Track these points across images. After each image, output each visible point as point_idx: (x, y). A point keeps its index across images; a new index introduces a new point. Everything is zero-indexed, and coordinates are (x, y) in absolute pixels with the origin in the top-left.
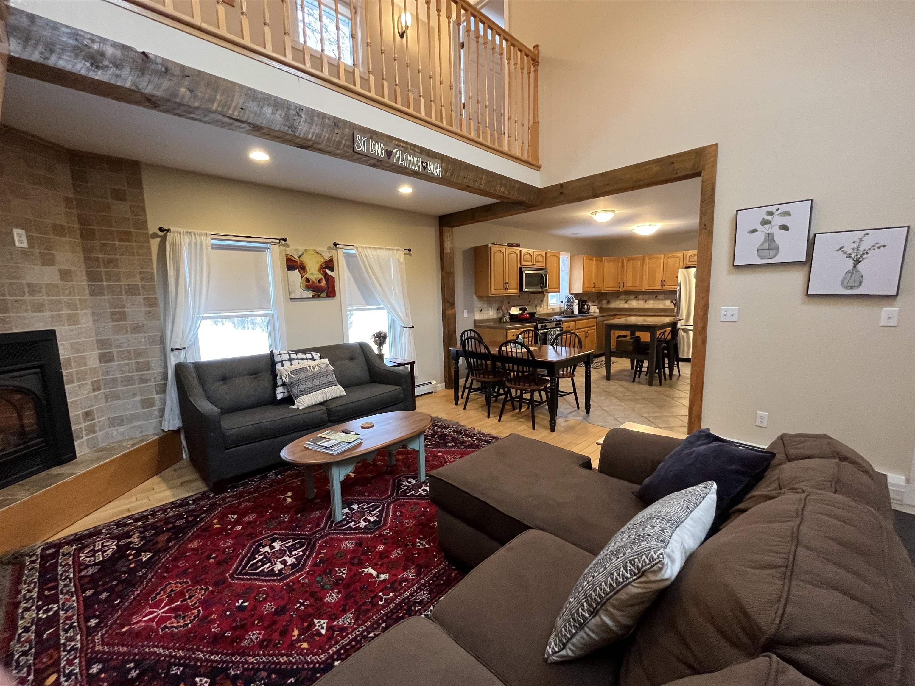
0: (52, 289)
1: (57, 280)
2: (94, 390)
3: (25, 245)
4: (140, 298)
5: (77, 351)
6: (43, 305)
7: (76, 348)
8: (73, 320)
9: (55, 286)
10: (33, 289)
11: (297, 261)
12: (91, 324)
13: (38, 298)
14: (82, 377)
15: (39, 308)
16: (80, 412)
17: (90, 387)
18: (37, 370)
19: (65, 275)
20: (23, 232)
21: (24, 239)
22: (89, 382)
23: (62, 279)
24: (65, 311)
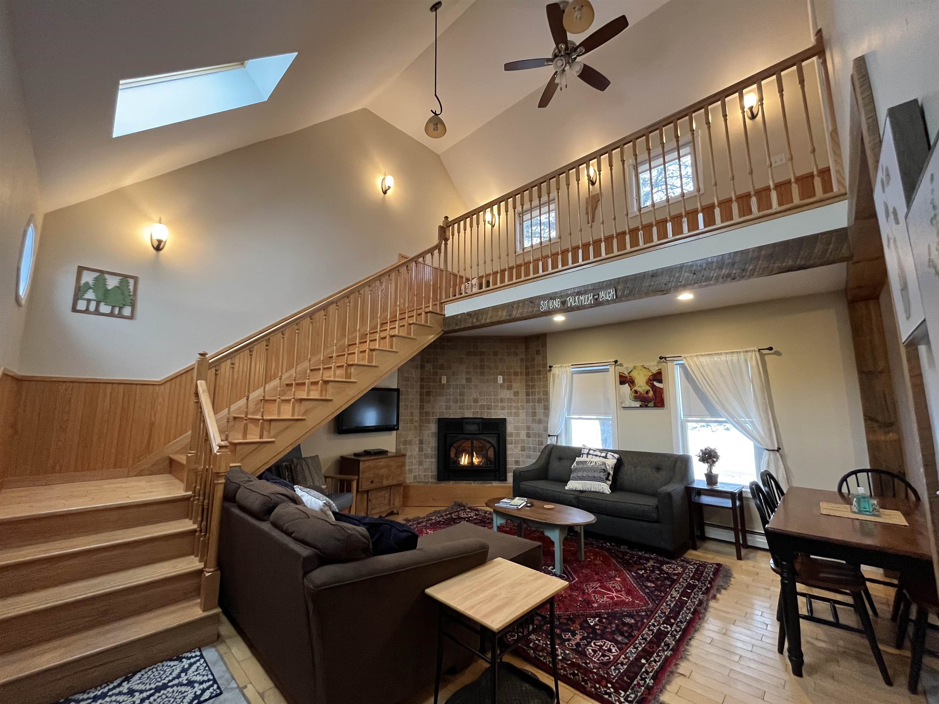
0: (509, 400)
1: (512, 396)
2: (522, 451)
3: (502, 382)
4: (542, 405)
5: (516, 430)
6: (504, 407)
7: (516, 428)
8: (517, 415)
9: (512, 399)
10: (502, 401)
11: (626, 377)
12: (524, 417)
13: (503, 404)
14: (517, 442)
15: (503, 408)
16: (513, 459)
17: (519, 448)
18: (496, 435)
19: (516, 394)
20: (501, 377)
21: (502, 379)
22: (520, 446)
23: (514, 395)
24: (514, 411)
